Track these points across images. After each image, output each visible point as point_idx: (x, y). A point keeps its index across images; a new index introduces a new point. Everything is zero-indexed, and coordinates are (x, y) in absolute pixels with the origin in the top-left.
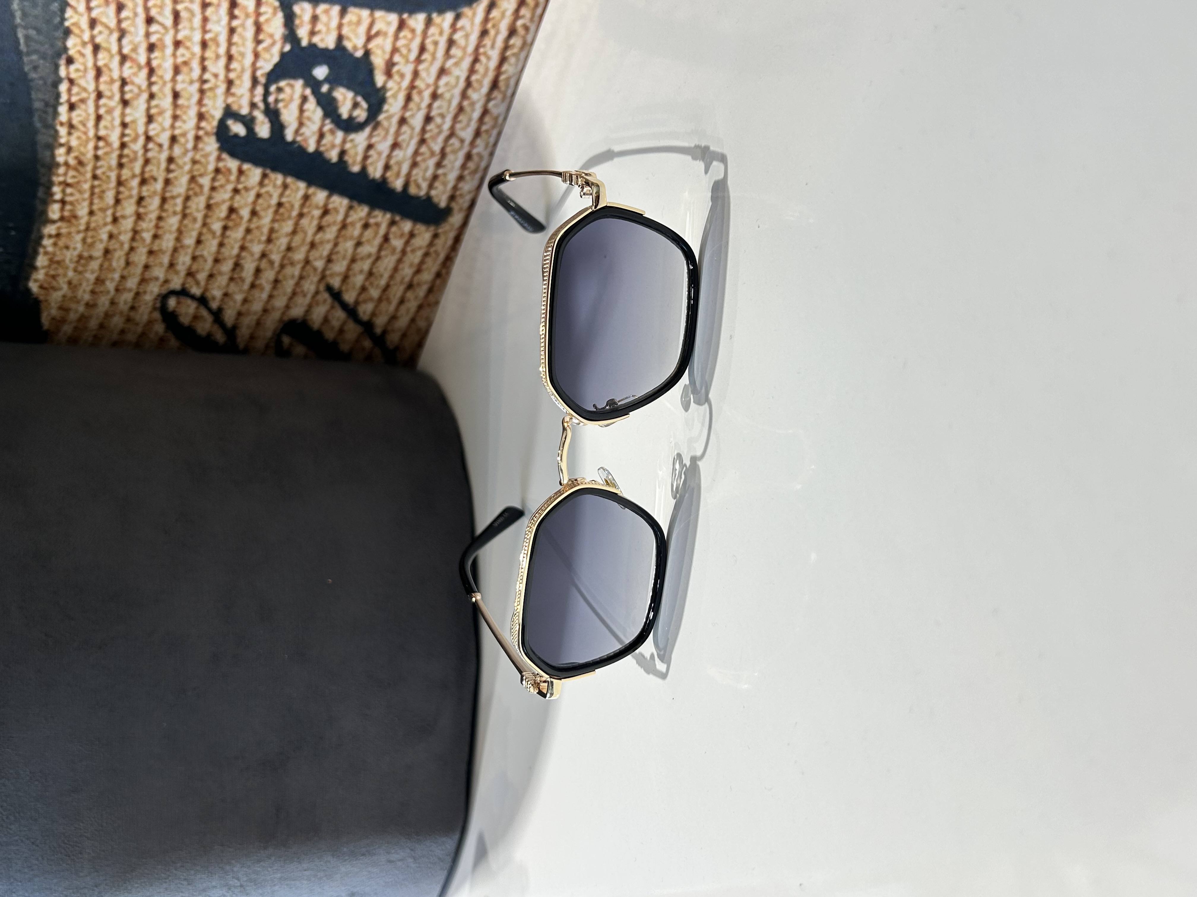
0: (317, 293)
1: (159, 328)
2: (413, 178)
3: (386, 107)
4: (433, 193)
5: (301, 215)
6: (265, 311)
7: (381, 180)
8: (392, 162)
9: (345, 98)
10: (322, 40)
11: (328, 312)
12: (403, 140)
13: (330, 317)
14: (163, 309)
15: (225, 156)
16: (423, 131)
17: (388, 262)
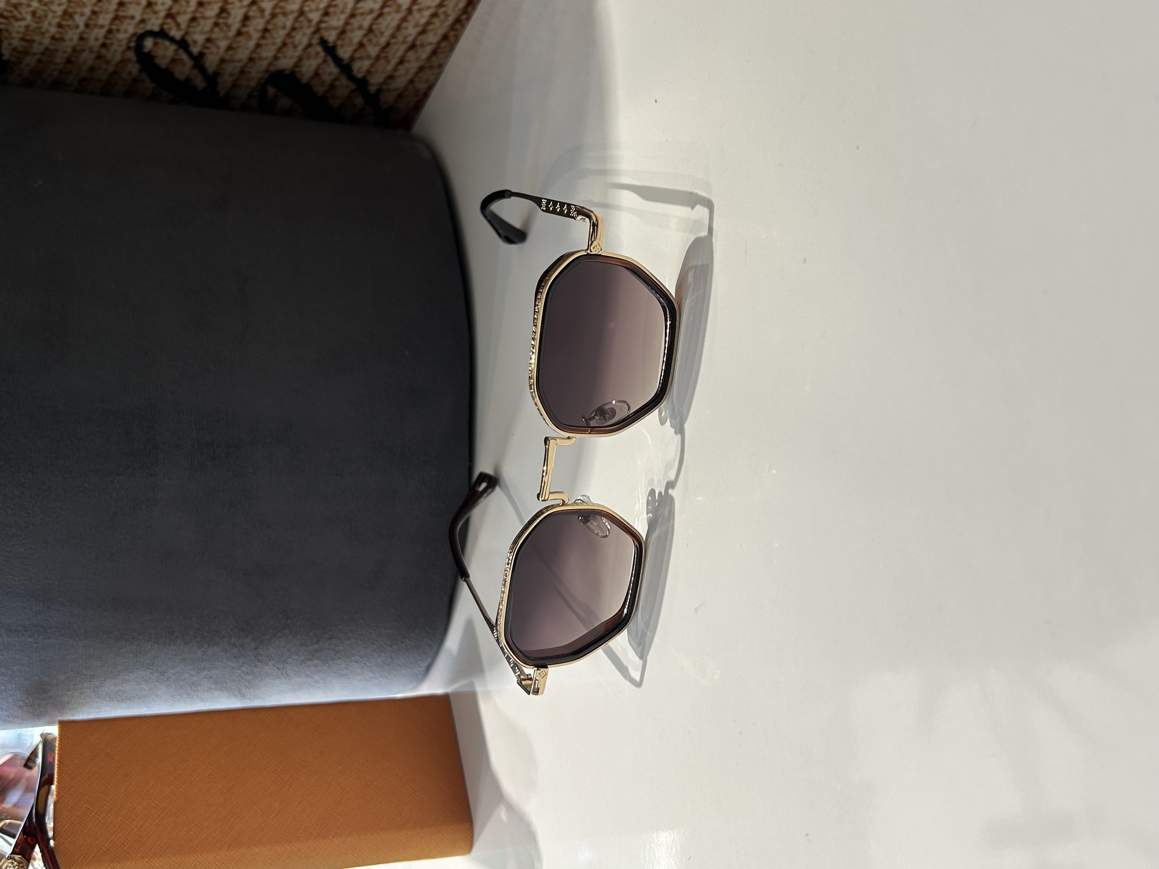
0: (309, 45)
1: (134, 68)
6: (251, 59)
11: (320, 65)
13: (321, 71)
14: (139, 48)
17: (391, 20)
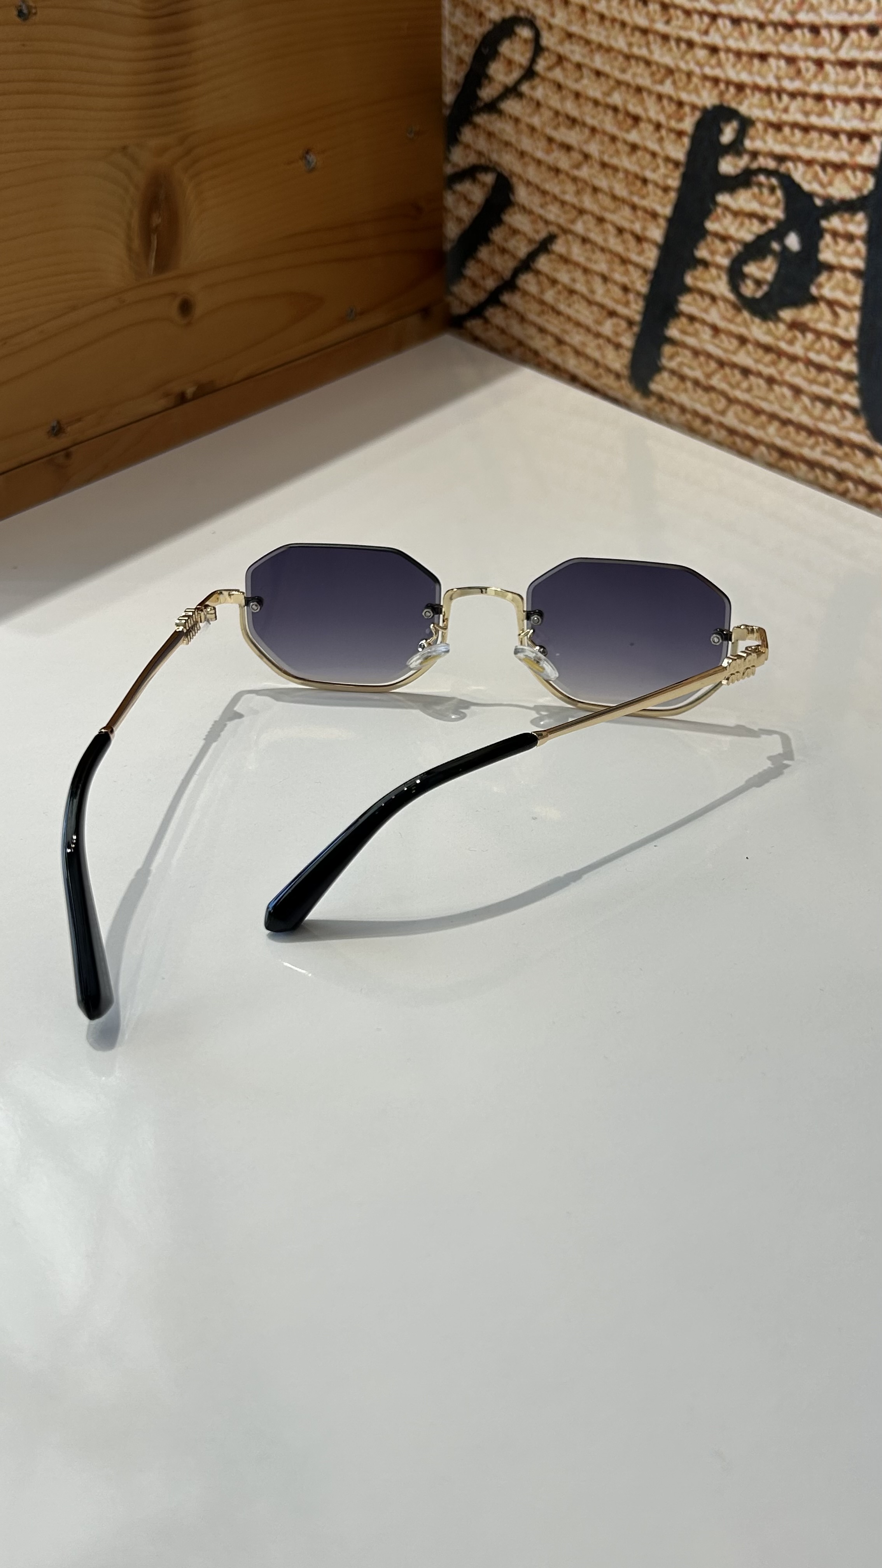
0: (547, 222)
1: (495, 14)
2: (680, 350)
3: (757, 320)
4: (665, 375)
5: (634, 207)
6: (522, 154)
7: (677, 311)
8: (697, 325)
9: (766, 270)
10: (827, 246)
11: (525, 235)
12: (722, 341)
13: (518, 237)
14: (517, 20)
15: (698, 114)
16: (734, 366)
17: (586, 315)
